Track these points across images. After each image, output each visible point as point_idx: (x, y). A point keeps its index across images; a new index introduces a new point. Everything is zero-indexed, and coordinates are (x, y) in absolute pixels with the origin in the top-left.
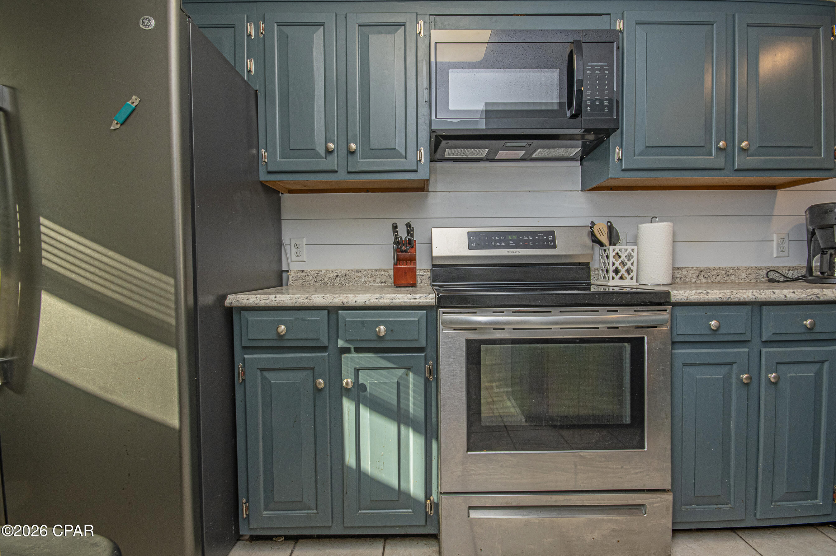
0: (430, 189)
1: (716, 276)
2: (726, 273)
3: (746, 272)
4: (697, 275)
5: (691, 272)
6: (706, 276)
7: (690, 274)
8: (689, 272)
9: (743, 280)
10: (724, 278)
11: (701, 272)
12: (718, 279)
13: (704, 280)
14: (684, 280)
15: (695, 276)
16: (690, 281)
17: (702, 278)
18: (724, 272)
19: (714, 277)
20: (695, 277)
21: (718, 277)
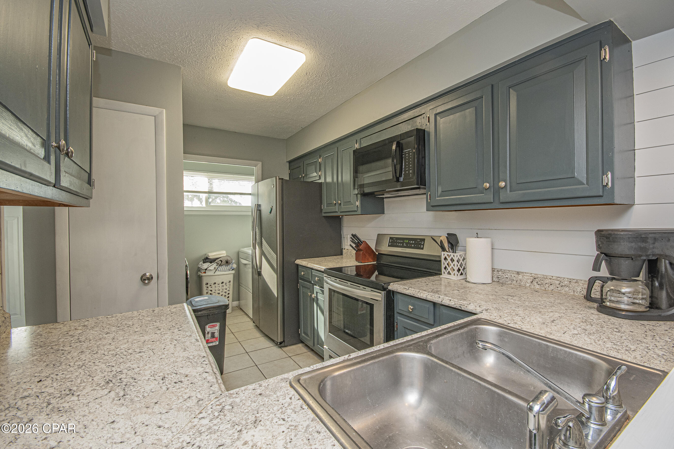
0: (385, 213)
1: (550, 284)
2: (559, 284)
3: (582, 286)
4: (532, 280)
5: (526, 277)
6: (539, 283)
7: (525, 279)
8: (524, 277)
9: (578, 293)
10: (558, 287)
11: (535, 279)
12: (552, 287)
13: (537, 287)
14: (519, 283)
15: (529, 281)
16: (525, 285)
17: (536, 284)
18: (558, 282)
19: (547, 285)
20: (529, 283)
21: (551, 286)
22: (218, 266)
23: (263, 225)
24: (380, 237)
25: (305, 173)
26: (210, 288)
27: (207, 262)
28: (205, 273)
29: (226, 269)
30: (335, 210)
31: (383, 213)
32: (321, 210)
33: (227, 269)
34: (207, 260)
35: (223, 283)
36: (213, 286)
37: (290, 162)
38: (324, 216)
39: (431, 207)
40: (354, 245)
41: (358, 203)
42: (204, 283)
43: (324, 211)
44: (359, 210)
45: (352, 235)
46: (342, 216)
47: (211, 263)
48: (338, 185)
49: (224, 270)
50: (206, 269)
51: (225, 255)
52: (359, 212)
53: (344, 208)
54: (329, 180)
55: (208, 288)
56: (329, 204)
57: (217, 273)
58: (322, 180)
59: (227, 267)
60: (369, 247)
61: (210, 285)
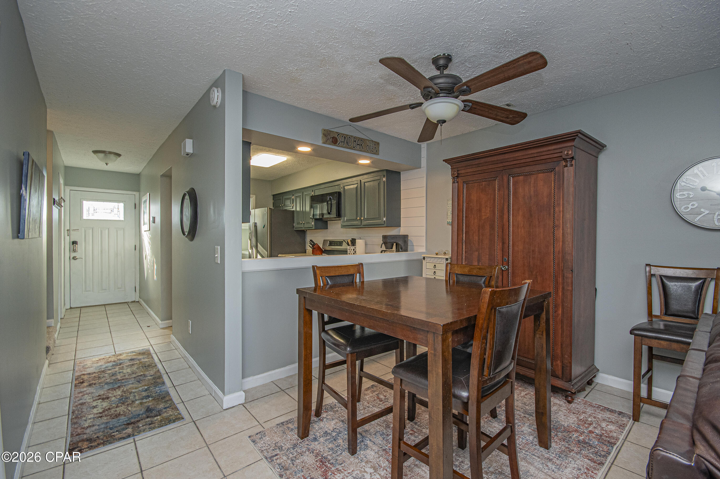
23: (258, 235)
24: (325, 241)
25: (284, 203)
30: (302, 227)
31: (327, 229)
32: (293, 226)
37: (273, 195)
38: (295, 230)
39: (343, 226)
40: (311, 246)
41: (313, 223)
43: (295, 227)
44: (314, 226)
45: (310, 240)
46: (306, 230)
48: (303, 213)
52: (314, 228)
53: (306, 226)
54: (298, 209)
56: (298, 223)
58: (294, 209)
60: (319, 247)
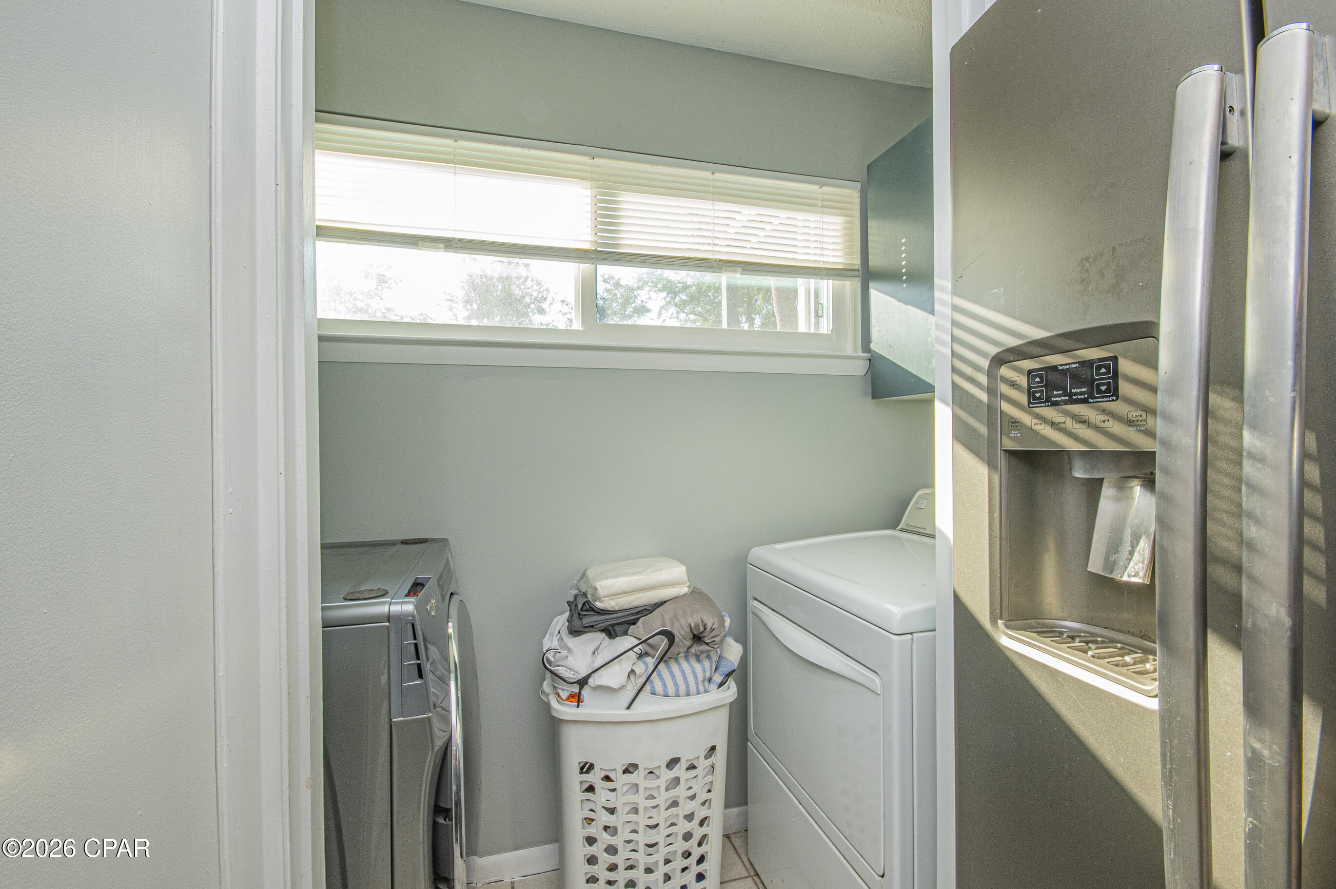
22: (651, 661)
26: (602, 796)
27: (591, 628)
28: (577, 698)
29: (691, 679)
33: (700, 677)
34: (588, 620)
35: (673, 763)
36: (621, 780)
42: (572, 760)
47: (611, 632)
49: (682, 689)
50: (583, 682)
51: (685, 590)
55: (591, 789)
57: (647, 707)
59: (698, 667)
61: (607, 778)
